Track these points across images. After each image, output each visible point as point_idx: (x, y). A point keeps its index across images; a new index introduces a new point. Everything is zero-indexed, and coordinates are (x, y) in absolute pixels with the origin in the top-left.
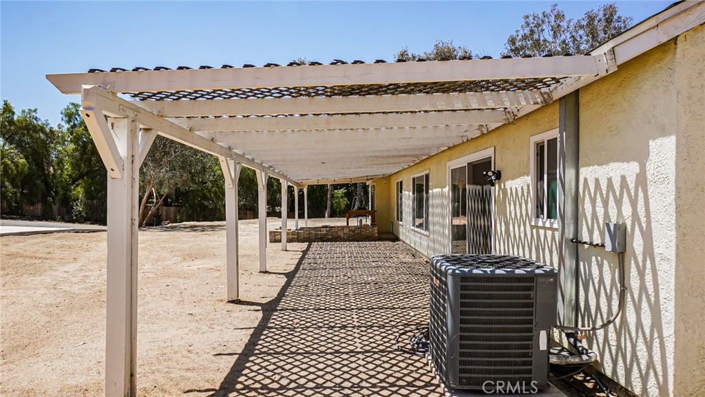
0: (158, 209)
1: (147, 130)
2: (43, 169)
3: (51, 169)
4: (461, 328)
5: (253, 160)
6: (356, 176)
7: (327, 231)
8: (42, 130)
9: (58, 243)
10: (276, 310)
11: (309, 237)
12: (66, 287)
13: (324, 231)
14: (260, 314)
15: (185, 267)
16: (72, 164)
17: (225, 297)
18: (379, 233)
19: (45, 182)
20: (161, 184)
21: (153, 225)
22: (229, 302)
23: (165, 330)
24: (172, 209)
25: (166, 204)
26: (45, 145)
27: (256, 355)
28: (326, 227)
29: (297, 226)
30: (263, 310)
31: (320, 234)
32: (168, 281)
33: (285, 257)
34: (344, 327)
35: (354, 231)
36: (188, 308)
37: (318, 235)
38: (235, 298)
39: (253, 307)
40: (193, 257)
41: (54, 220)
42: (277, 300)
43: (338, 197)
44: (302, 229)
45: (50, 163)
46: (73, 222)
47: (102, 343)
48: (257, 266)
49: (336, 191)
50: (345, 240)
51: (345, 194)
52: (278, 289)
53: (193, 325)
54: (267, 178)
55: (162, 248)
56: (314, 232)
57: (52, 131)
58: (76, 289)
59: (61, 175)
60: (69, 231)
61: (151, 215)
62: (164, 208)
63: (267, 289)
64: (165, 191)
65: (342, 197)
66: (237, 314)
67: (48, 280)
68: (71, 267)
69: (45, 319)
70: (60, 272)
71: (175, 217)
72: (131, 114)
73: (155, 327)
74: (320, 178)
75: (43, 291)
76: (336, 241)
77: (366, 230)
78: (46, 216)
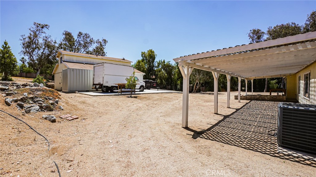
0: (199, 87)
1: (191, 67)
2: (171, 76)
3: (173, 76)
4: (283, 125)
5: (225, 71)
6: (274, 75)
7: (259, 96)
8: (171, 66)
9: (174, 95)
10: (228, 118)
11: (251, 98)
12: (175, 105)
13: (258, 96)
14: (223, 118)
15: (204, 104)
16: (177, 75)
17: (214, 112)
18: (286, 99)
19: (171, 80)
20: (200, 80)
21: (198, 92)
22: (215, 113)
23: (196, 117)
24: (204, 88)
25: (202, 86)
26: (171, 70)
27: (218, 126)
28: (259, 95)
29: (247, 94)
30: (224, 117)
31: (256, 98)
32: (199, 107)
33: (238, 104)
34: (250, 125)
35: (273, 97)
36: (203, 113)
37: (255, 98)
38: (216, 113)
39: (221, 116)
40: (207, 101)
41: (173, 90)
42: (230, 115)
43: (272, 84)
44: (248, 95)
45: (172, 75)
46: (177, 91)
47: (182, 117)
48: (226, 106)
49: (272, 81)
50: (268, 101)
51: (277, 82)
52: (231, 113)
53: (203, 117)
54: (231, 77)
55: (199, 98)
56: (253, 97)
57: (173, 66)
58: (177, 106)
59: (175, 78)
60: (176, 93)
61: (197, 89)
62: (202, 87)
63: (228, 112)
64: (201, 82)
65: (275, 84)
66: (216, 117)
67: (172, 104)
68: (177, 101)
69: (171, 111)
70: (174, 102)
71: (205, 90)
72: (188, 65)
73: (194, 116)
74: (256, 76)
75: (171, 105)
76: (263, 101)
77: (279, 97)
78: (171, 89)
